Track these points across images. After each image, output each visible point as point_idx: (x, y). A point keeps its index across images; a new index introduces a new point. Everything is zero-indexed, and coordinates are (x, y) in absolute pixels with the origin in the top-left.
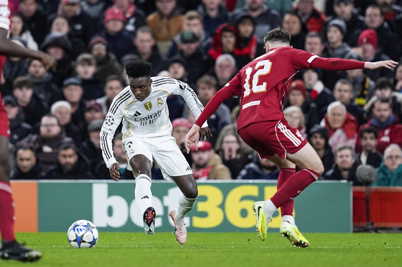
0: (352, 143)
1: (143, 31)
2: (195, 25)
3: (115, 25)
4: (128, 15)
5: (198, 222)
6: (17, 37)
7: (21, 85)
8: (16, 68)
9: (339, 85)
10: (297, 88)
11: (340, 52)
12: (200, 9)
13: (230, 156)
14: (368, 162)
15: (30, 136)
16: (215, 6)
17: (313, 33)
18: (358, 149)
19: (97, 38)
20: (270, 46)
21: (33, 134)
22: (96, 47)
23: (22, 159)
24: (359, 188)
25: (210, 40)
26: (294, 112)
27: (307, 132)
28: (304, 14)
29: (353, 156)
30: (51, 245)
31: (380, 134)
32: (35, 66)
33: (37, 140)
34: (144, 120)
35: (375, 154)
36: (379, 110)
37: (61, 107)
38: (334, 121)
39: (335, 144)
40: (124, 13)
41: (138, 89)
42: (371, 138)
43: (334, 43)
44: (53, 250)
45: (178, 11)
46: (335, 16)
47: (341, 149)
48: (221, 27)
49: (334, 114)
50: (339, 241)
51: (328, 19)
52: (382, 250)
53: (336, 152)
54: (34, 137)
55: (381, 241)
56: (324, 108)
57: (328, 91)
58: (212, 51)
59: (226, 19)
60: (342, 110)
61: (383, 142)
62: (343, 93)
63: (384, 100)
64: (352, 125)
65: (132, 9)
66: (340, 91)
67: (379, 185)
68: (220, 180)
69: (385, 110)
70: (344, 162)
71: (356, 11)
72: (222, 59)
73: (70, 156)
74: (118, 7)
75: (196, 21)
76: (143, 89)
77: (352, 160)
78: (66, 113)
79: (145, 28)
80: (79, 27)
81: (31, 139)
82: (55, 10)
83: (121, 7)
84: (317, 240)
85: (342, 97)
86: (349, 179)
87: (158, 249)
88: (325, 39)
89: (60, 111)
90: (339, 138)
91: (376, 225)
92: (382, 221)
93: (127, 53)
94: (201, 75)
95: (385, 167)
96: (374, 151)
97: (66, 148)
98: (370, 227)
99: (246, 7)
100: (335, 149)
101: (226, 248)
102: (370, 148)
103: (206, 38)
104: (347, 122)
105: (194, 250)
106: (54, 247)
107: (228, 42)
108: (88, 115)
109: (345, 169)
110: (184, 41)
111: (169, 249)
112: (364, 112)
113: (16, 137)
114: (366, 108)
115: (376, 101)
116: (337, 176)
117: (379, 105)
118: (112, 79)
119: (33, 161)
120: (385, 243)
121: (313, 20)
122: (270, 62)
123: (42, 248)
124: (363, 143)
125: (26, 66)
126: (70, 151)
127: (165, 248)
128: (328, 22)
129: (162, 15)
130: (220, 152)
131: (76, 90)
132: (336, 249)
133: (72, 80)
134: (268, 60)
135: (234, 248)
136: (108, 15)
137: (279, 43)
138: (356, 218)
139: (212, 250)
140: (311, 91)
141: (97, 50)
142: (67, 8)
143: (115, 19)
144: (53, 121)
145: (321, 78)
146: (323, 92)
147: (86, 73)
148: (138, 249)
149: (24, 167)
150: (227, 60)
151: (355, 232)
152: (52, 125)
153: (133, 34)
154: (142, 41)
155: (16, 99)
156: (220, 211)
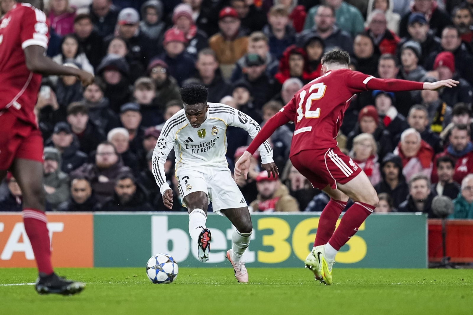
0: (427, 172)
1: (206, 54)
2: (260, 47)
3: (175, 47)
4: (190, 37)
5: (264, 257)
6: (71, 59)
7: (76, 111)
8: (70, 93)
9: (413, 111)
10: (369, 114)
11: (415, 75)
12: (266, 30)
13: (298, 187)
14: (445, 193)
15: (85, 165)
16: (281, 27)
17: (387, 55)
18: (434, 179)
19: (156, 61)
20: (328, 68)
21: (89, 162)
22: (156, 70)
23: (76, 190)
24: (434, 221)
25: (277, 63)
26: (365, 139)
27: (380, 161)
28: (376, 36)
29: (428, 187)
30: (108, 281)
31: (457, 163)
32: (90, 91)
33: (93, 169)
34: (196, 147)
35: (452, 184)
36: (456, 138)
37: (118, 134)
38: (408, 149)
39: (410, 174)
40: (186, 34)
41: (194, 116)
42: (448, 168)
43: (408, 67)
44: (109, 286)
45: (242, 32)
46: (409, 37)
47: (415, 179)
48: (288, 49)
49: (408, 142)
50: (414, 277)
51: (402, 40)
52: (459, 287)
53: (411, 182)
54: (90, 167)
55: (458, 278)
56: (397, 136)
57: (402, 118)
58: (279, 75)
59: (293, 40)
60: (417, 137)
61: (460, 172)
62: (418, 119)
63: (461, 127)
64: (427, 153)
65: (194, 30)
66: (415, 117)
67: (456, 217)
68: (287, 212)
69: (463, 138)
70: (418, 193)
71: (431, 32)
72: (289, 83)
73: (128, 187)
74: (179, 28)
75: (261, 43)
76: (199, 116)
77: (427, 191)
78: (124, 140)
79: (208, 50)
80: (137, 49)
81: (86, 168)
82: (111, 31)
83: (182, 28)
84: (390, 276)
85: (416, 123)
86: (424, 211)
87: (222, 285)
88: (399, 62)
89: (117, 139)
90: (413, 167)
91: (453, 260)
92: (459, 256)
93: (188, 77)
94: (268, 99)
95: (463, 198)
96: (451, 181)
97: (123, 178)
98: (446, 262)
99: (315, 28)
100: (409, 179)
101: (293, 284)
102: (446, 178)
103: (273, 61)
104: (422, 150)
105: (260, 286)
106: (110, 283)
107: (296, 65)
108: (147, 143)
109: (420, 201)
110: (250, 64)
111: (233, 286)
112: (440, 139)
113: (70, 166)
114: (442, 135)
115: (453, 128)
116: (412, 208)
117: (456, 132)
118: (172, 105)
119: (88, 192)
120: (463, 280)
121: (386, 42)
122: (325, 84)
123: (98, 285)
124: (440, 172)
125: (81, 90)
126: (128, 182)
127: (228, 284)
128: (402, 44)
129: (225, 37)
130: (286, 182)
131: (134, 116)
132: (410, 286)
133: (130, 105)
134: (323, 83)
135: (302, 285)
136: (168, 37)
137: (336, 64)
138: (432, 253)
139: (278, 286)
140: (384, 117)
141: (157, 73)
142: (125, 29)
143: (175, 40)
144: (110, 149)
145: (394, 104)
146: (397, 118)
147: (145, 97)
148: (200, 285)
149: (79, 198)
150: (295, 84)
151: (430, 267)
152: (108, 153)
153: (195, 56)
154: (204, 64)
155: (70, 126)
156: (287, 246)
